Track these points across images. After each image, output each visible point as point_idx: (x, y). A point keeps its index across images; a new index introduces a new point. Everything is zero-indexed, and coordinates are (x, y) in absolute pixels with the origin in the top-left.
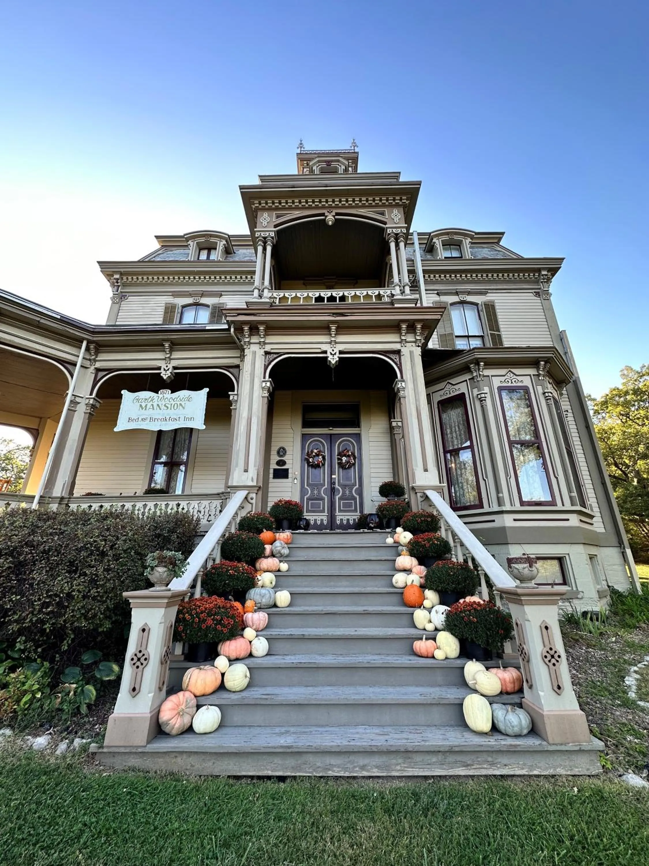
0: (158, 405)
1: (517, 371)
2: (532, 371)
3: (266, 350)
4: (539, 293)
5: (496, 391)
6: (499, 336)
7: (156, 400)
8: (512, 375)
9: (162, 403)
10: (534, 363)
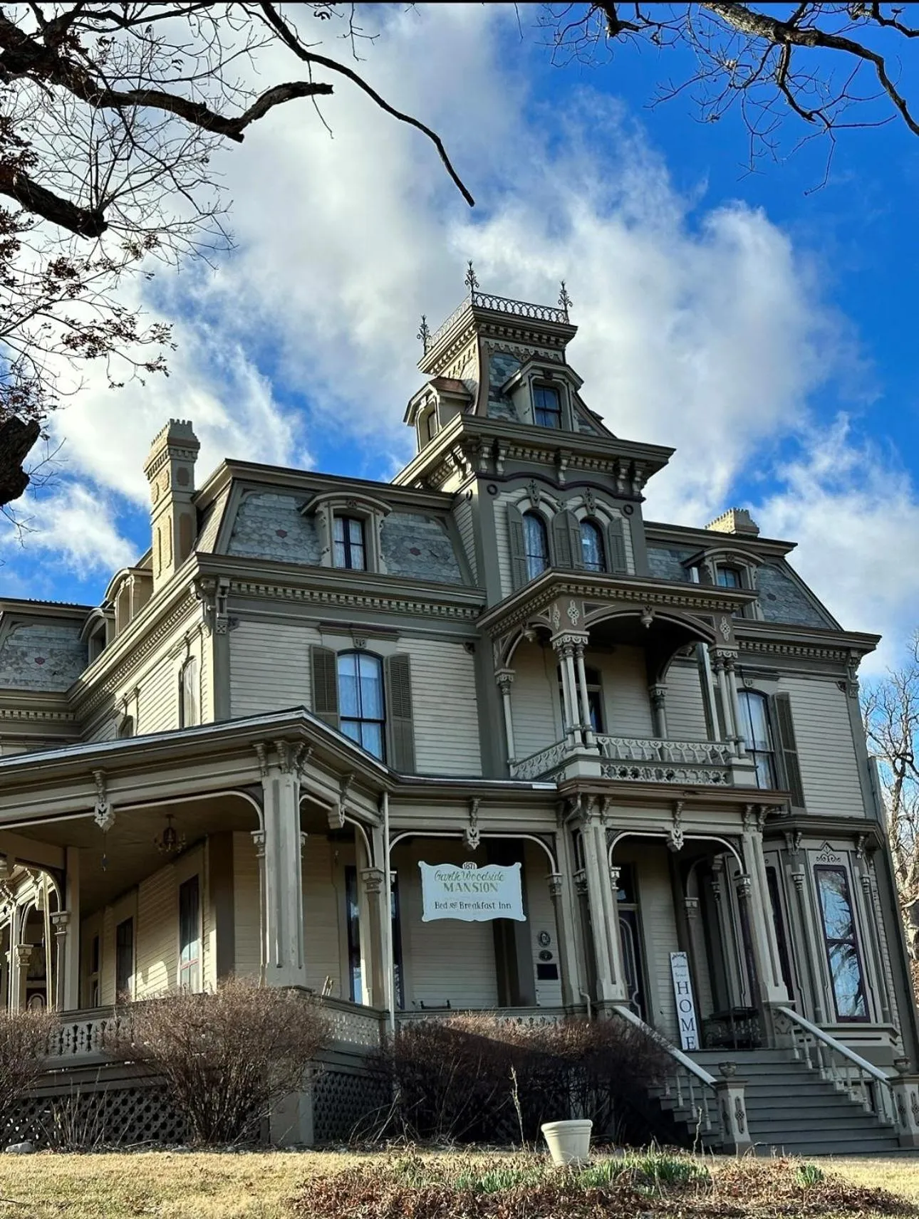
0: (465, 884)
1: (834, 844)
2: (848, 846)
3: (608, 826)
4: (844, 683)
5: (812, 868)
6: (795, 756)
7: (461, 877)
8: (829, 849)
9: (470, 882)
10: (854, 837)
